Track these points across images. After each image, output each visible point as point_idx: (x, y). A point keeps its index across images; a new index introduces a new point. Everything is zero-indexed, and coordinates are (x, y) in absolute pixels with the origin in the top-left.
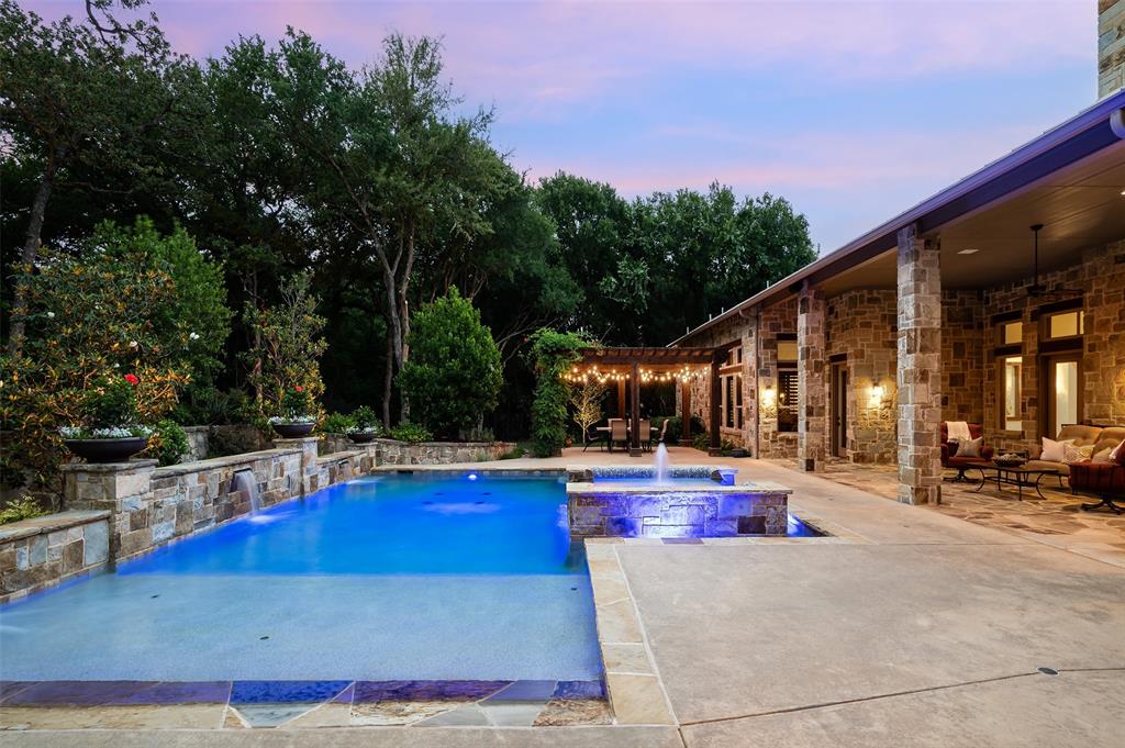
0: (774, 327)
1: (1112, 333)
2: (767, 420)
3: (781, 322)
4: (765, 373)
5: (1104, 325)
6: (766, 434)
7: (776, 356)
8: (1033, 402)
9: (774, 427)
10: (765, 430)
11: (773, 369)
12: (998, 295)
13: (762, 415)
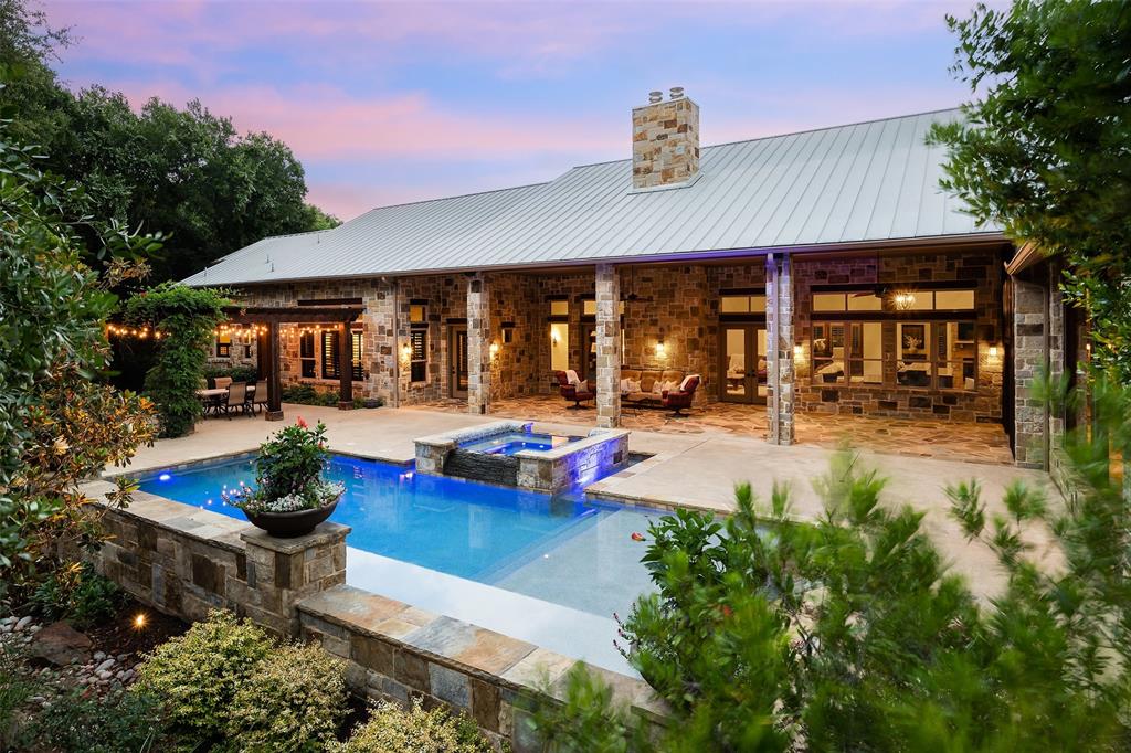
0: (409, 294)
1: (641, 318)
2: (405, 373)
3: (413, 289)
4: (402, 333)
5: (636, 314)
6: (404, 385)
7: (409, 318)
8: (576, 353)
9: (409, 379)
10: (404, 382)
11: (408, 329)
12: (550, 282)
13: (401, 369)
